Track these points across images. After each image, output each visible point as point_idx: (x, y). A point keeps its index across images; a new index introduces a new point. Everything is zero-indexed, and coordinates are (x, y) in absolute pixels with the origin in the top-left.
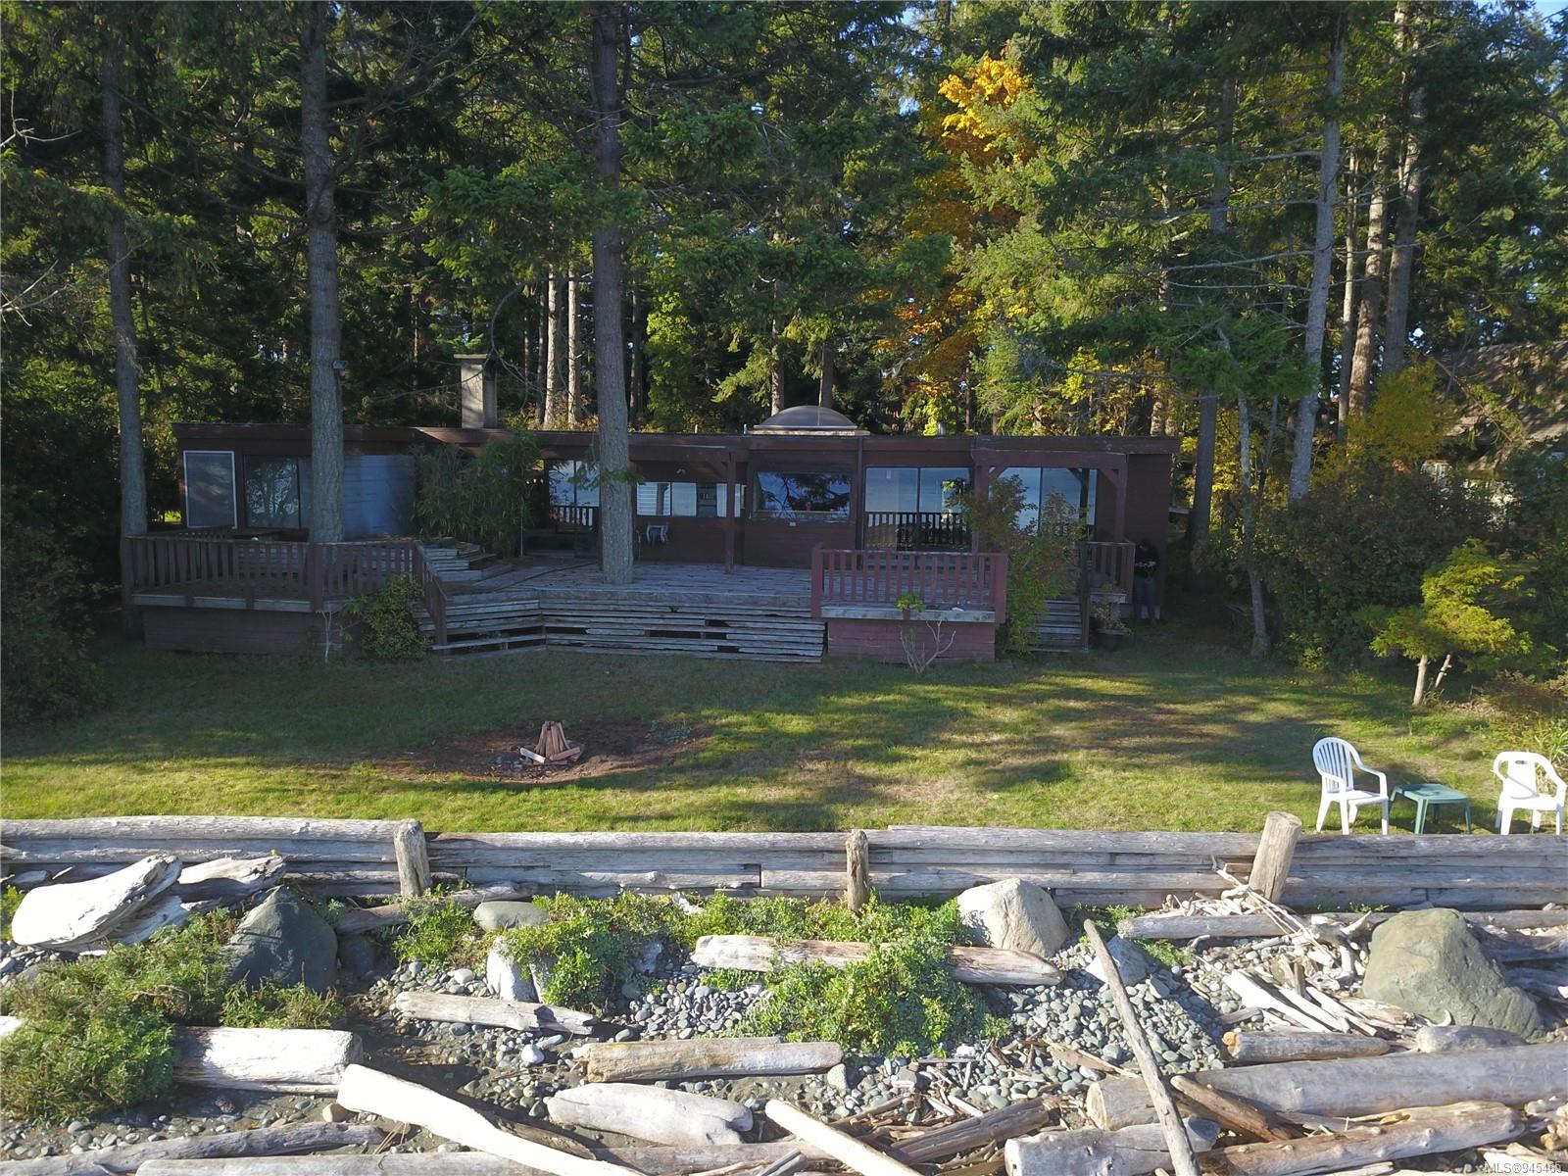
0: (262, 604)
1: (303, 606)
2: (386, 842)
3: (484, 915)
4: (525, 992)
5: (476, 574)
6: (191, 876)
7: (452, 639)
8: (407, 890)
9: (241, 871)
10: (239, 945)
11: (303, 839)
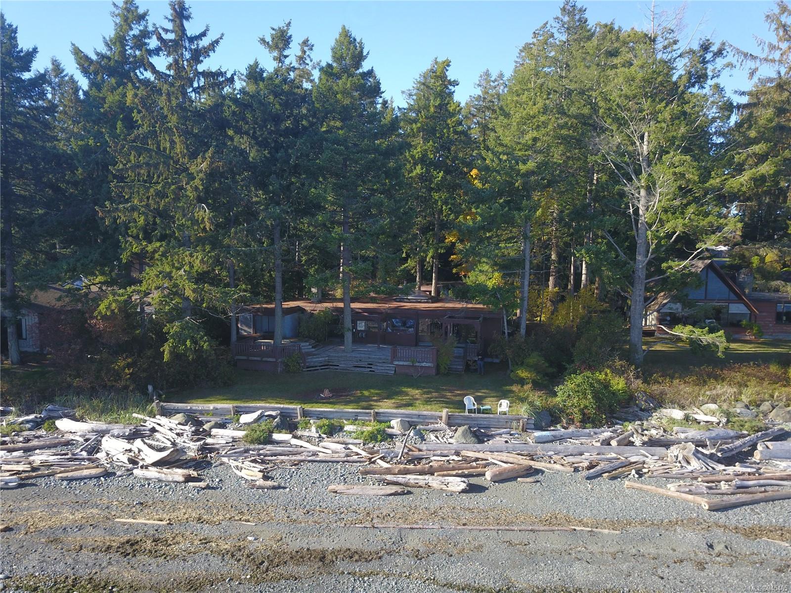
0: (264, 359)
1: (274, 360)
2: (296, 409)
3: (312, 421)
4: (317, 432)
5: (313, 350)
6: (266, 414)
7: (308, 368)
8: (299, 418)
9: (274, 413)
10: (274, 424)
11: (283, 408)
